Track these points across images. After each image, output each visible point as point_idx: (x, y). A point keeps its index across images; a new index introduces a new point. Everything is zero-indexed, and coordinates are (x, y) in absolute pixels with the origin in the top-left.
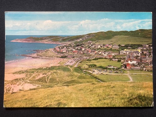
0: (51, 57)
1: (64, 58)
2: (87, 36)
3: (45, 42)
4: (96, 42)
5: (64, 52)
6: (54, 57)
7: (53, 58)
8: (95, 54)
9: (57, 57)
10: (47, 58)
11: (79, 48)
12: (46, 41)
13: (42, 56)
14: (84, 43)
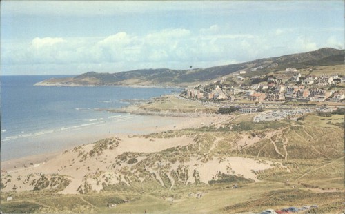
0: (188, 111)
1: (229, 112)
2: (252, 65)
3: (132, 84)
4: (311, 72)
5: (220, 97)
6: (198, 111)
7: (195, 114)
8: (327, 100)
9: (207, 111)
10: (175, 113)
11: (264, 88)
12: (135, 83)
13: (159, 110)
14: (272, 74)
